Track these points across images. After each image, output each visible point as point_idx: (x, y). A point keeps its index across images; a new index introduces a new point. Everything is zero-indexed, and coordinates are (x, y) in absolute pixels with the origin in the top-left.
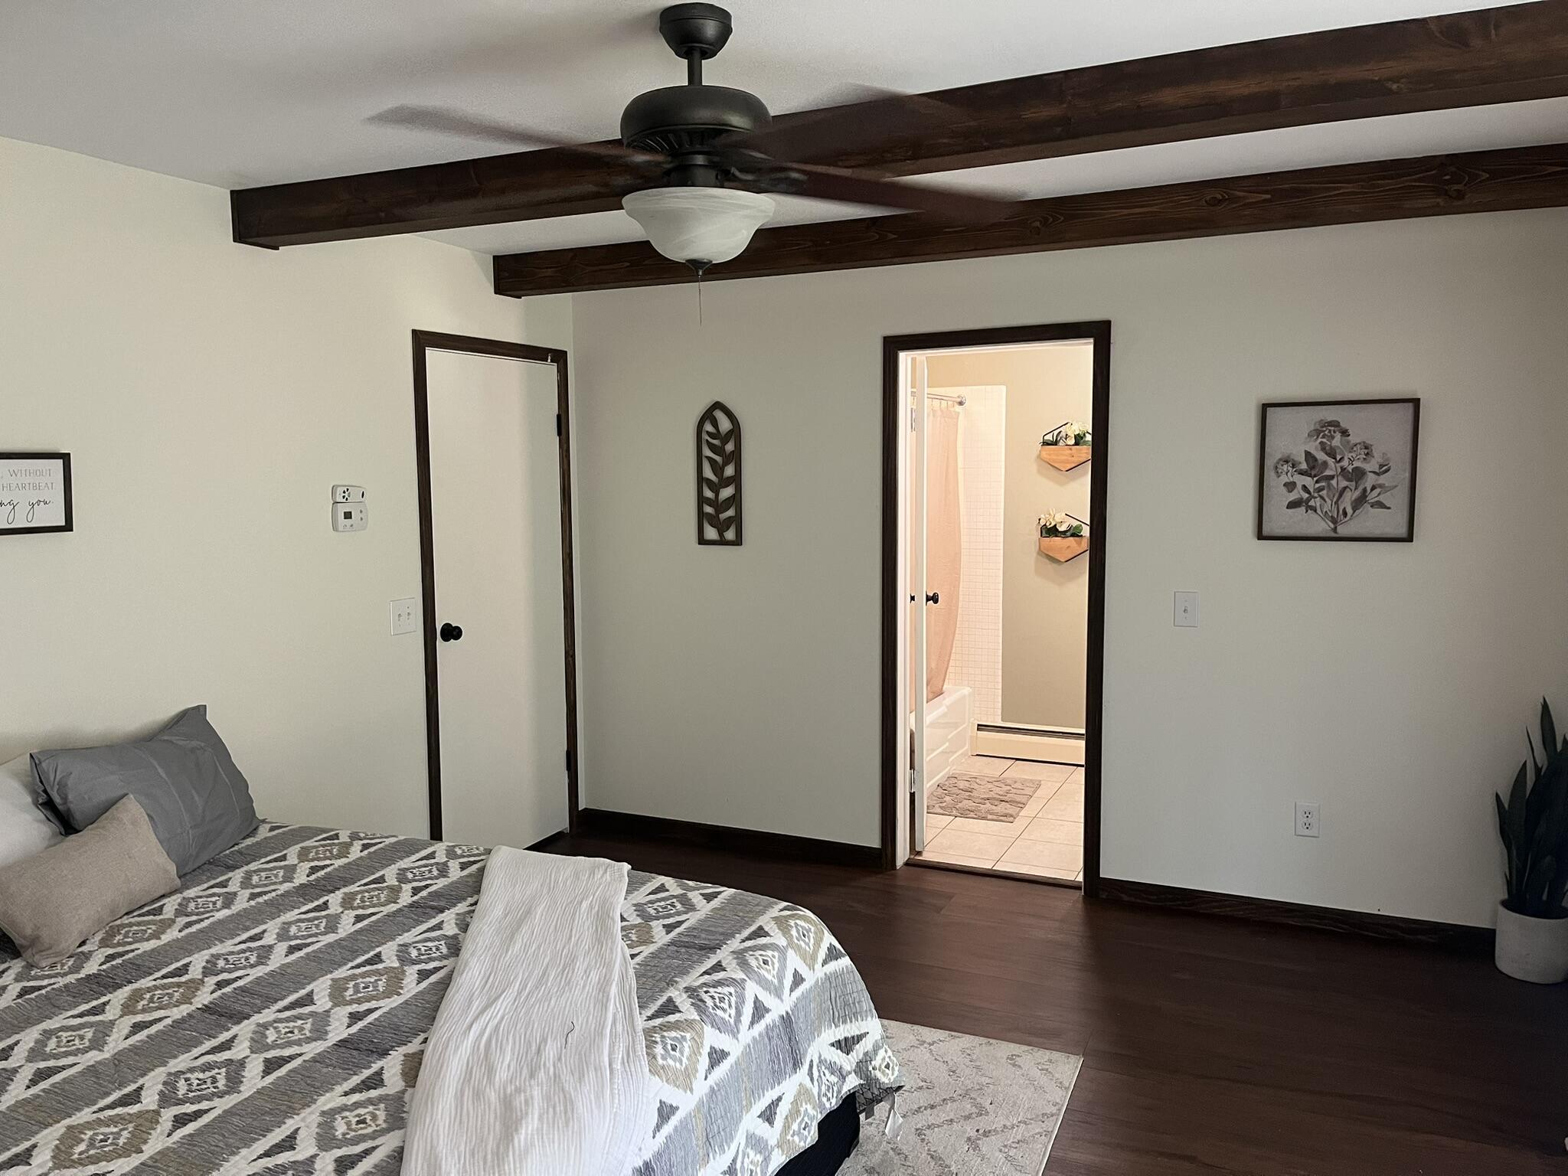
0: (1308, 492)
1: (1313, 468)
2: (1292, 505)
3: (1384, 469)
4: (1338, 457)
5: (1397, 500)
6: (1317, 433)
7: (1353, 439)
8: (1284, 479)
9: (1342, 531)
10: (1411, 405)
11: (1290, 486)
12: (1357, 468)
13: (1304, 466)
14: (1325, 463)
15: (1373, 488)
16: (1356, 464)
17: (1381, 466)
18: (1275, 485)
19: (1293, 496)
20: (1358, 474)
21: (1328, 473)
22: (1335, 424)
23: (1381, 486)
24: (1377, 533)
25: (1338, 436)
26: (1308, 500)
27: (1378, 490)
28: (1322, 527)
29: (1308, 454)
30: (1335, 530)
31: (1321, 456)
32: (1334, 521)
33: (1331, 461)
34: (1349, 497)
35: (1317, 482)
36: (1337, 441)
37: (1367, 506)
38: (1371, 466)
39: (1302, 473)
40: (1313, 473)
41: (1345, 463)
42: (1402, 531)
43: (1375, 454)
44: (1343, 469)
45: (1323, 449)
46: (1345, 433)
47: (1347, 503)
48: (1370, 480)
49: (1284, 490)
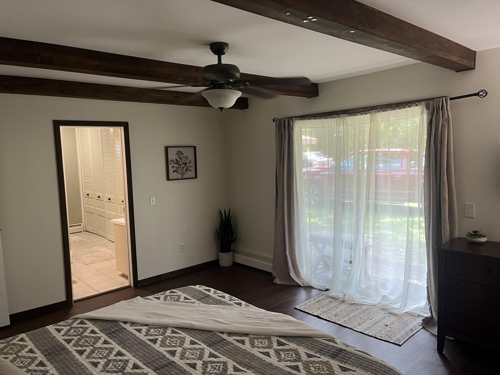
0: (177, 168)
1: (177, 162)
2: (174, 171)
3: (190, 162)
4: (182, 160)
5: (193, 169)
6: (177, 154)
7: (184, 155)
8: (172, 165)
9: (184, 177)
10: (193, 148)
11: (173, 167)
12: (185, 162)
13: (175, 162)
14: (179, 161)
15: (189, 166)
16: (185, 161)
17: (190, 161)
18: (170, 166)
19: (174, 169)
20: (185, 164)
21: (180, 163)
22: (180, 152)
23: (190, 166)
24: (190, 177)
25: (181, 154)
26: (177, 170)
27: (189, 167)
28: (180, 176)
29: (176, 159)
30: (182, 177)
31: (179, 159)
32: (182, 175)
33: (180, 160)
34: (185, 169)
35: (178, 166)
36: (181, 156)
37: (188, 171)
38: (188, 162)
39: (175, 164)
40: (177, 163)
41: (183, 161)
42: (194, 176)
43: (188, 159)
44: (183, 162)
45: (179, 158)
46: (182, 154)
47: (184, 171)
48: (188, 165)
49: (172, 168)
